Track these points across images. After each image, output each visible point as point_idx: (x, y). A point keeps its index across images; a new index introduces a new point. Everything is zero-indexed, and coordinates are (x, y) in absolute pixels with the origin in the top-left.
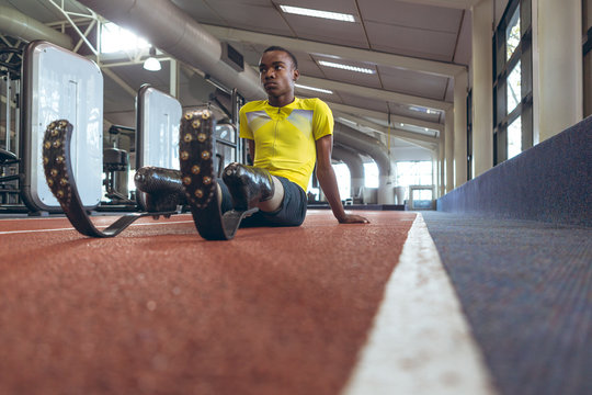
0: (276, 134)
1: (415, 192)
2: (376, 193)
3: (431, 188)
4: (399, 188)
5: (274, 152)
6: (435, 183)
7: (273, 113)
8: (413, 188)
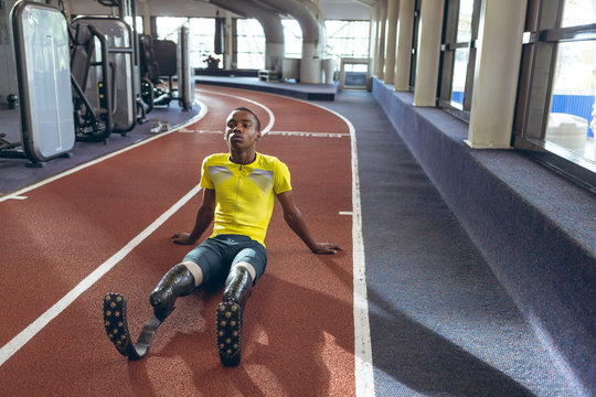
0: (239, 191)
1: (346, 66)
2: (298, 64)
3: (367, 62)
4: (328, 61)
5: (238, 209)
6: (372, 56)
7: (235, 169)
8: (345, 61)
